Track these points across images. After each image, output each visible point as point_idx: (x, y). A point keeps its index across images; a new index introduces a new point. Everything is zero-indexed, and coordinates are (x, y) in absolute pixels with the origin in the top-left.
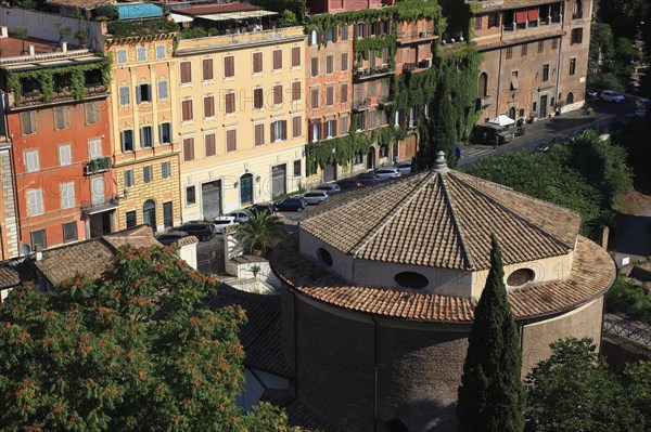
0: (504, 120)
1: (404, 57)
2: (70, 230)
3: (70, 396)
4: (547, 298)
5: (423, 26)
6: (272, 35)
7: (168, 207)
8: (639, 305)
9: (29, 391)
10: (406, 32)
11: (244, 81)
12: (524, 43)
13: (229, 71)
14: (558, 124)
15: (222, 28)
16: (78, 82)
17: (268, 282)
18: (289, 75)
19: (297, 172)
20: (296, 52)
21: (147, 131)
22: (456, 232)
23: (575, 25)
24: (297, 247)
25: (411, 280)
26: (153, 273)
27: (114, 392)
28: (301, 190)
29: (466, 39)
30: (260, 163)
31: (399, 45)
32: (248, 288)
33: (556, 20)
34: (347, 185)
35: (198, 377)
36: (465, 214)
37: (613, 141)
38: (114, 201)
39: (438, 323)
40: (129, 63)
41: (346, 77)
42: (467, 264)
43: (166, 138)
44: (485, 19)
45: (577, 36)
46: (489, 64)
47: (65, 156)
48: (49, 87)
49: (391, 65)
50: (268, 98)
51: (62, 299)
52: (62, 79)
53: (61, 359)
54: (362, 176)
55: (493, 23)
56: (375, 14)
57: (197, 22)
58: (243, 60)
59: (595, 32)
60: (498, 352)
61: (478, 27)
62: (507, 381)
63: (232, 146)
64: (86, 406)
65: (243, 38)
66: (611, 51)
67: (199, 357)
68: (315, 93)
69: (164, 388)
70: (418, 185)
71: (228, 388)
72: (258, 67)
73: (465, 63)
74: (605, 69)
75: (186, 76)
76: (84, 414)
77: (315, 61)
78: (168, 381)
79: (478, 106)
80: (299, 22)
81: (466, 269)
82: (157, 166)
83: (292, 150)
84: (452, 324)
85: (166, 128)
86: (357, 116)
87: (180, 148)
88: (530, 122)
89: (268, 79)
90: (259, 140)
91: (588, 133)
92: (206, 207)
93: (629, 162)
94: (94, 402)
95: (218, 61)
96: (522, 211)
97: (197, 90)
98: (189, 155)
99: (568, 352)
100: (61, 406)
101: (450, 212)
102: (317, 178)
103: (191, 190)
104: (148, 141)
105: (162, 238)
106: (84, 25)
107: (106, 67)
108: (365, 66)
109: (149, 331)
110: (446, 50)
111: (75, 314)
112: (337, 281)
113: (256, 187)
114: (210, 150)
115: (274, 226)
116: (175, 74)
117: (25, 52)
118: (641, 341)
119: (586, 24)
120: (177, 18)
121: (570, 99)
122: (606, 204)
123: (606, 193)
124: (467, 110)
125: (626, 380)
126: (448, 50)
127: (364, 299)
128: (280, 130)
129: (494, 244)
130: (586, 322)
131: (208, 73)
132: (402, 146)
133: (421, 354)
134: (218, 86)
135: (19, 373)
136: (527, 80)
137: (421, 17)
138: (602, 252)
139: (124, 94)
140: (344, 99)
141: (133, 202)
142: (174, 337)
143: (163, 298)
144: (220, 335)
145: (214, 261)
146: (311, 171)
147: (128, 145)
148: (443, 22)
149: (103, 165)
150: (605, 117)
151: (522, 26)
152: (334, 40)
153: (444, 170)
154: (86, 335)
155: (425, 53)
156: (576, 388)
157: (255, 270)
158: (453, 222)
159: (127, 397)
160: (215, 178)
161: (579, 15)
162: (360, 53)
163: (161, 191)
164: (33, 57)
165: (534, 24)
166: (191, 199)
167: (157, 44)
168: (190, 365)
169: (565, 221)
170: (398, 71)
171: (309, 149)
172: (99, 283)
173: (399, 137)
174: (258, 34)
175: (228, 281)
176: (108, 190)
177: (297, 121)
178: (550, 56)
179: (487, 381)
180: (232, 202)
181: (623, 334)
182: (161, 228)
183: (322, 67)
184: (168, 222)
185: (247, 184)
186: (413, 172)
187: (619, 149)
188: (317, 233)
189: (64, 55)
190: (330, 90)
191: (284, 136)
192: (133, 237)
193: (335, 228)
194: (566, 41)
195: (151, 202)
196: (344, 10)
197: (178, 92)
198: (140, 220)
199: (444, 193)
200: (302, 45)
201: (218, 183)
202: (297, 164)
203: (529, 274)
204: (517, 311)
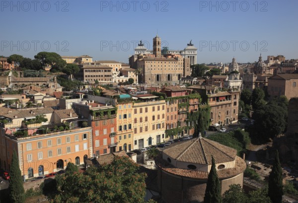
0: (217, 125)
1: (191, 108)
2: (105, 151)
3: (101, 195)
4: (228, 173)
5: (196, 100)
6: (158, 102)
7: (130, 146)
8: (253, 175)
9: (91, 193)
10: (191, 102)
11: (150, 114)
12: (222, 105)
13: (146, 111)
14: (231, 126)
15: (145, 100)
16: (109, 113)
17: (155, 166)
18: (161, 112)
19: (163, 137)
20: (163, 107)
21: (125, 126)
22: (204, 154)
23: (234, 101)
24: (162, 157)
25: (192, 167)
26: (123, 163)
27: (112, 195)
28: (164, 142)
29: (207, 104)
30: (154, 134)
31: (190, 105)
32: (149, 168)
33: (230, 99)
34: (176, 141)
35: (133, 192)
36: (206, 149)
37: (245, 131)
38: (116, 144)
39: (199, 179)
40: (122, 109)
41: (176, 113)
42: (207, 163)
43: (130, 128)
44: (212, 99)
45: (235, 103)
46: (213, 110)
47: (105, 132)
48: (102, 115)
49: (188, 110)
50: (156, 118)
51: (100, 169)
52: (105, 113)
53: (99, 185)
54: (180, 139)
55: (214, 100)
56: (183, 97)
57: (139, 99)
58: (150, 108)
59: (240, 103)
60: (214, 188)
61: (210, 101)
62: (217, 196)
63: (146, 130)
64: (105, 198)
65: (150, 103)
66: (244, 108)
67: (134, 186)
68: (168, 117)
69: (125, 194)
70: (194, 141)
71: (141, 195)
72: (154, 110)
73: (207, 110)
74: (243, 112)
75: (136, 112)
76: (104, 200)
77: (168, 109)
78: (126, 193)
79: (210, 121)
80: (164, 99)
81: (207, 164)
82: (127, 135)
83: (162, 132)
84: (203, 179)
85: (130, 125)
86: (179, 123)
87: (133, 130)
88: (224, 125)
89: (156, 113)
90: (153, 129)
91: (239, 129)
92: (139, 146)
93: (250, 136)
94: (107, 197)
95: (144, 108)
96: (221, 149)
97: (138, 116)
98: (136, 132)
99: (234, 188)
100: (99, 198)
101: (202, 149)
102: (168, 139)
103: (136, 141)
104: (125, 128)
105: (128, 154)
106: (111, 99)
107: (116, 110)
108: (181, 110)
109: (122, 179)
110: (202, 106)
111: (103, 173)
112: (172, 167)
113: (153, 141)
114: (141, 131)
115: (157, 151)
116: (133, 112)
117: (97, 106)
118: (254, 185)
119: (237, 101)
120: (134, 98)
121: (234, 120)
122: (244, 147)
123: (244, 145)
124: (207, 122)
125: (250, 196)
126: (203, 106)
127: (179, 172)
128: (159, 126)
129: (212, 158)
130: (239, 179)
131: (141, 112)
132: (191, 131)
133: (194, 187)
134: (144, 115)
135: (89, 188)
136: (223, 114)
137: (195, 98)
138: (243, 161)
139: (120, 116)
140: (176, 118)
141: (121, 144)
142: (128, 181)
143: (126, 170)
144: (140, 181)
145: (141, 160)
146: (167, 137)
147: (120, 129)
148: (201, 99)
149: (114, 134)
150: (243, 124)
151: (221, 101)
152: (173, 103)
153: (201, 138)
154: (106, 179)
155: (196, 107)
156: (236, 198)
157: (152, 163)
158: (203, 152)
159: (115, 196)
160: (142, 138)
161: (235, 98)
162: (180, 107)
163: (128, 141)
164: (99, 107)
165: (224, 100)
166: (136, 144)
167: (129, 104)
168: (131, 189)
169: (233, 152)
170: (189, 111)
171: (166, 131)
172: (110, 165)
173: (190, 129)
174: (154, 102)
175: (144, 166)
176: (115, 141)
177: (163, 124)
178: (228, 109)
179: (212, 196)
180: (146, 144)
181: (249, 183)
182: (128, 151)
183: (170, 110)
184: (130, 149)
185: (150, 140)
186: (193, 138)
187: (247, 133)
188: (167, 153)
189: (106, 107)
190: (172, 116)
191: (160, 128)
192: (120, 153)
193: (172, 153)
194: (232, 105)
195: (125, 144)
196: (175, 96)
197: (133, 116)
198: (123, 149)
199: (201, 144)
200: (165, 105)
201: (143, 140)
202: (163, 135)
203: (223, 166)
204: (220, 176)
